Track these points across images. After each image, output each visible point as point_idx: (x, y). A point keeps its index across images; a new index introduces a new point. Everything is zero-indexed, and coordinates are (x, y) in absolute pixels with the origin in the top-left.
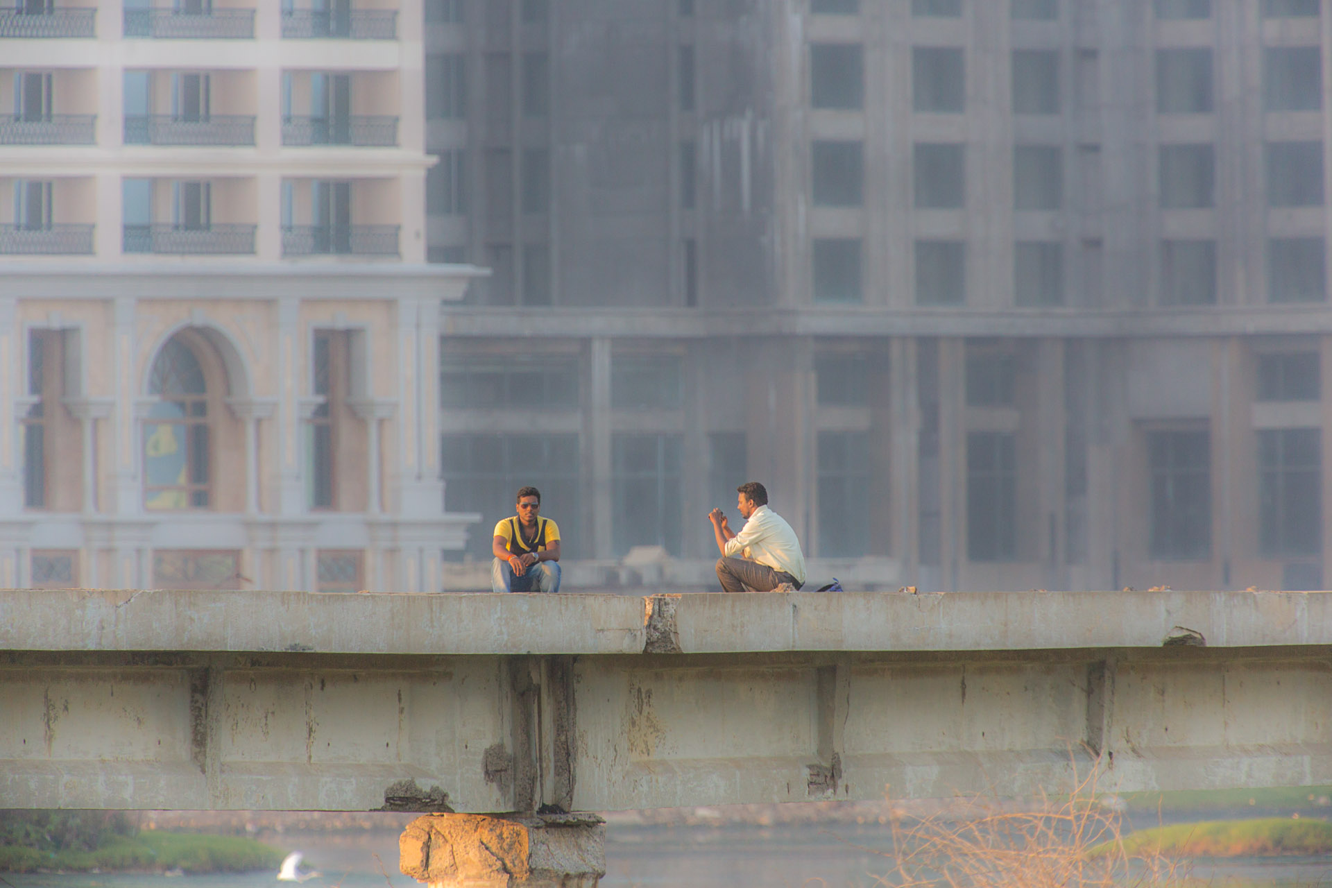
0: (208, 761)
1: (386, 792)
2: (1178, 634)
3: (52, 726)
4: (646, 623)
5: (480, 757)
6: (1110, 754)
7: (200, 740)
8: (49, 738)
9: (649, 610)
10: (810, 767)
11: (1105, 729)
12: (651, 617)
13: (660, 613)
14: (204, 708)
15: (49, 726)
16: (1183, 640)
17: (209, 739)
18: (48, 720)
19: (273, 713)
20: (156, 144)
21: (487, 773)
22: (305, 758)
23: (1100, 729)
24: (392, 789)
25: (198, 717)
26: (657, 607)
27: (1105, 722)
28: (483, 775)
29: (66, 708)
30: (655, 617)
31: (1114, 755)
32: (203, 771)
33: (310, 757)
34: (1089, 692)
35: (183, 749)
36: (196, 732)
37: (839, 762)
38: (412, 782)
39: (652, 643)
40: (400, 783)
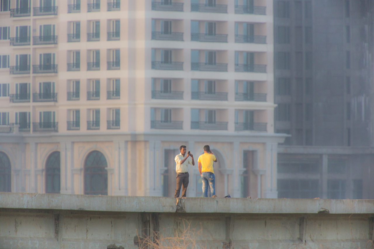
0: (59, 238)
1: (107, 247)
2: (322, 210)
3: (17, 228)
4: (177, 204)
5: (133, 239)
6: (305, 241)
7: (57, 232)
8: (16, 231)
9: (177, 201)
10: (223, 243)
11: (304, 234)
12: (178, 203)
13: (180, 202)
14: (58, 225)
15: (16, 228)
16: (323, 212)
17: (59, 233)
18: (16, 227)
19: (77, 226)
20: (200, 100)
21: (135, 242)
22: (86, 238)
23: (303, 234)
24: (109, 246)
25: (56, 227)
26: (180, 201)
27: (304, 233)
28: (134, 243)
29: (21, 224)
30: (179, 203)
31: (306, 241)
32: (58, 241)
33: (87, 238)
34: (300, 225)
35: (52, 235)
36: (56, 230)
37: (231, 242)
38: (115, 244)
39: (178, 210)
40: (111, 245)
